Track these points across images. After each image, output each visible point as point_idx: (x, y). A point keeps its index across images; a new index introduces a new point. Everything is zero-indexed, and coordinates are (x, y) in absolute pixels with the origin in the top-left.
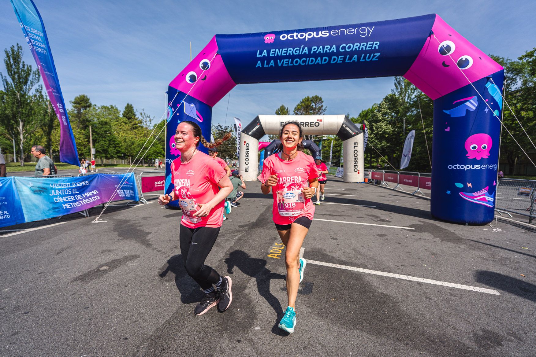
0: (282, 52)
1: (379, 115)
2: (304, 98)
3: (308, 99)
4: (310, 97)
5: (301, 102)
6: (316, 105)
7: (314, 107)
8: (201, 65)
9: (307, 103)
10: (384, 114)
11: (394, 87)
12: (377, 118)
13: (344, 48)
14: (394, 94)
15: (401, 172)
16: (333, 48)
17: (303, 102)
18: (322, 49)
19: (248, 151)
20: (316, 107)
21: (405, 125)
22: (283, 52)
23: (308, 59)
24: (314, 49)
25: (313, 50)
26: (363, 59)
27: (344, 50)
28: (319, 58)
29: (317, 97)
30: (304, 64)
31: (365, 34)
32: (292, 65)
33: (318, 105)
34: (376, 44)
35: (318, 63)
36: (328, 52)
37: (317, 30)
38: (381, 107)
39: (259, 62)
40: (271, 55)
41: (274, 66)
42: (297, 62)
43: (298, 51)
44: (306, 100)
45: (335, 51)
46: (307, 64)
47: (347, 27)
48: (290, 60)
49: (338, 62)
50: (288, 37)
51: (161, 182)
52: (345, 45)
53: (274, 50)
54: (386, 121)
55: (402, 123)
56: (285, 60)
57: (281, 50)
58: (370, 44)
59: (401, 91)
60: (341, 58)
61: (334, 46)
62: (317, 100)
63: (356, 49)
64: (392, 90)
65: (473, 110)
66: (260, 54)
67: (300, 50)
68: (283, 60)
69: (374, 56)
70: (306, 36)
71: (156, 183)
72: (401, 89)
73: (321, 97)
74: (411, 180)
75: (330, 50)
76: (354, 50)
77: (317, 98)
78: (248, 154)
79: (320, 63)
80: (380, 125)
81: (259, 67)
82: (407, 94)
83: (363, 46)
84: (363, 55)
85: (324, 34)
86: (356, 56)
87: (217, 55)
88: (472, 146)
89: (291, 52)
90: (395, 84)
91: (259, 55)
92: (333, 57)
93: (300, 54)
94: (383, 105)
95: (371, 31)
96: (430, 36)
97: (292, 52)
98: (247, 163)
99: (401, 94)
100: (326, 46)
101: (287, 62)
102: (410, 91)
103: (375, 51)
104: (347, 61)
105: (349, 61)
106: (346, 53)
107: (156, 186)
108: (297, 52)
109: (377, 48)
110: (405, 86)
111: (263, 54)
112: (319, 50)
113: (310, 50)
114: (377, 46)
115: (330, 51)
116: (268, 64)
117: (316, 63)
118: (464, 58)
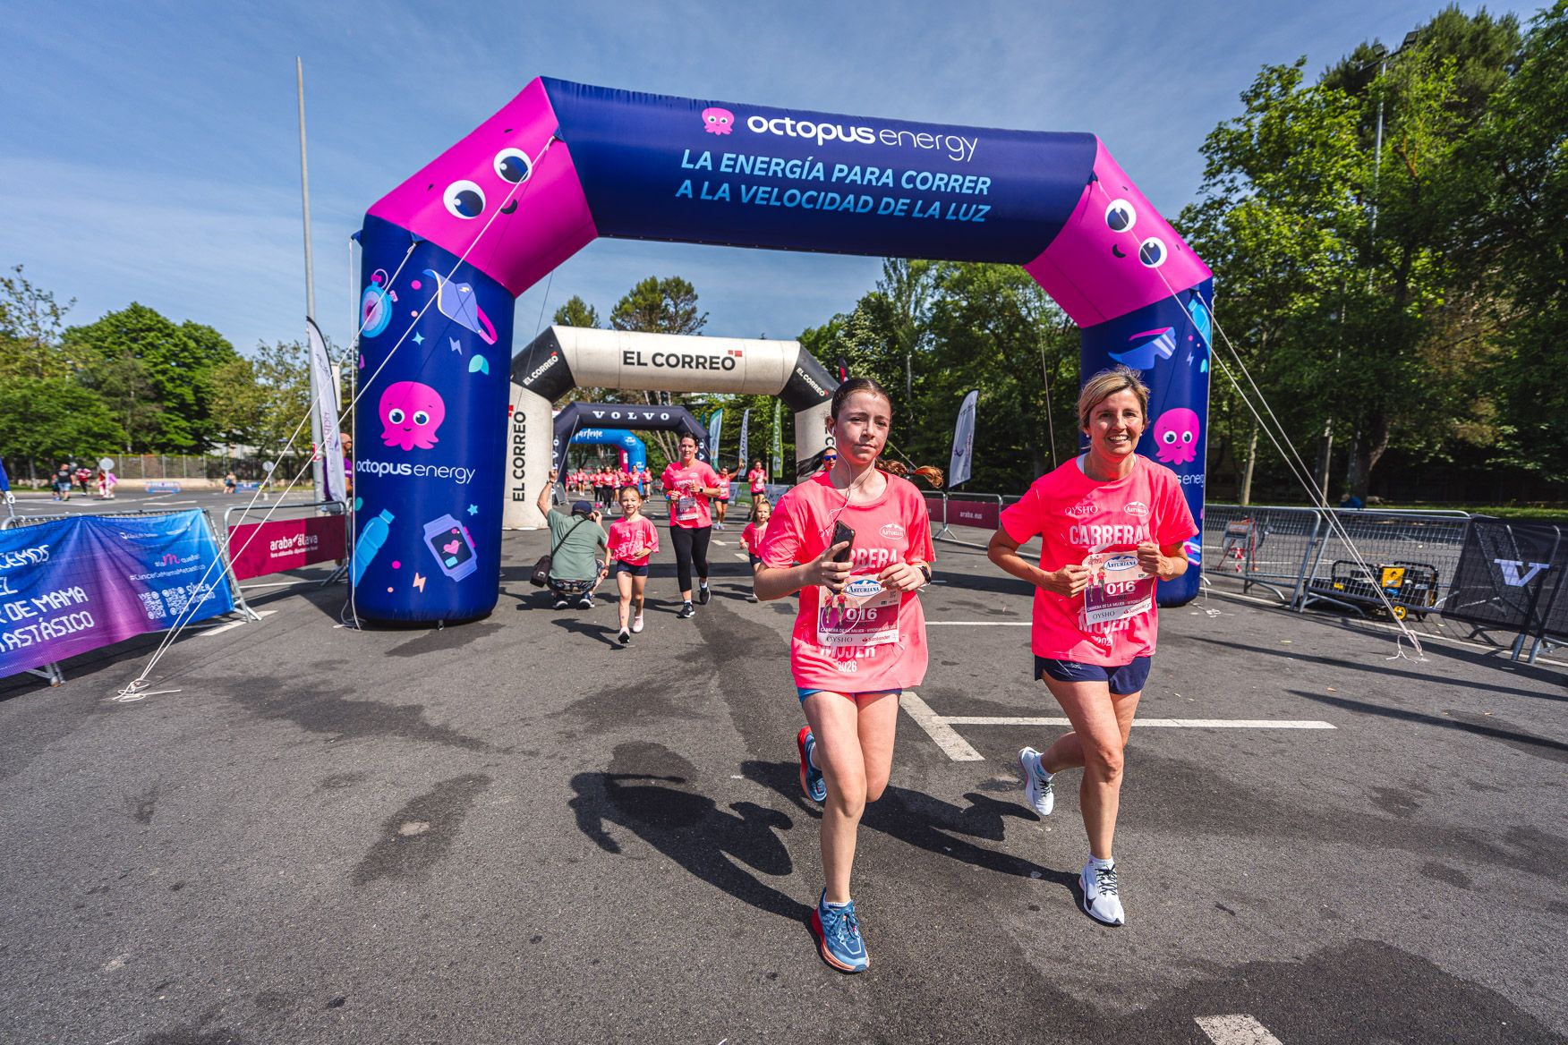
0: (754, 165)
1: (850, 344)
2: (642, 281)
3: (652, 286)
4: (660, 280)
5: (633, 294)
6: (676, 306)
7: (672, 309)
8: (499, 164)
9: (650, 296)
10: (863, 343)
11: (883, 278)
12: (847, 352)
13: (911, 180)
14: (885, 294)
15: (950, 493)
16: (886, 175)
17: (639, 292)
18: (859, 173)
19: (522, 435)
20: (677, 312)
21: (910, 375)
22: (758, 165)
23: (823, 194)
24: (840, 170)
25: (836, 174)
26: (953, 214)
27: (911, 186)
28: (851, 197)
29: (678, 283)
30: (811, 206)
31: (958, 154)
32: (778, 204)
33: (684, 307)
34: (984, 184)
35: (847, 210)
36: (874, 183)
37: (847, 122)
38: (855, 325)
39: (688, 182)
40: (723, 169)
41: (728, 199)
42: (792, 199)
43: (798, 170)
44: (648, 287)
45: (891, 185)
46: (818, 207)
47: (917, 127)
48: (776, 190)
49: (896, 213)
50: (769, 125)
51: (290, 542)
52: (914, 174)
53: (734, 156)
54: (867, 361)
55: (904, 369)
56: (762, 189)
57: (752, 158)
58: (970, 181)
59: (900, 289)
60: (903, 204)
61: (889, 172)
62: (679, 292)
63: (939, 187)
64: (879, 284)
65: (1167, 358)
66: (693, 160)
67: (802, 167)
68: (755, 188)
69: (977, 211)
70: (818, 132)
71: (273, 546)
72: (899, 281)
73: (690, 284)
74: (979, 513)
75: (878, 179)
76: (934, 189)
77: (680, 287)
78: (521, 446)
79: (852, 210)
80: (854, 372)
81: (684, 196)
82: (913, 298)
83: (955, 182)
84: (954, 205)
85: (862, 136)
86: (937, 204)
87: (553, 141)
88: (1167, 435)
89: (778, 169)
90: (885, 267)
91: (689, 162)
92: (885, 200)
93: (804, 177)
94: (858, 319)
95: (972, 149)
96: (1090, 183)
97: (783, 170)
98: (519, 473)
99: (898, 297)
100: (870, 169)
101: (767, 196)
102: (919, 290)
103: (980, 199)
104: (916, 214)
105: (921, 215)
106: (914, 194)
107: (273, 555)
108: (795, 173)
109: (985, 192)
110: (909, 276)
111: (701, 163)
112: (851, 177)
113: (829, 171)
114: (985, 188)
115: (880, 184)
116: (713, 190)
117: (840, 209)
118: (1152, 241)
